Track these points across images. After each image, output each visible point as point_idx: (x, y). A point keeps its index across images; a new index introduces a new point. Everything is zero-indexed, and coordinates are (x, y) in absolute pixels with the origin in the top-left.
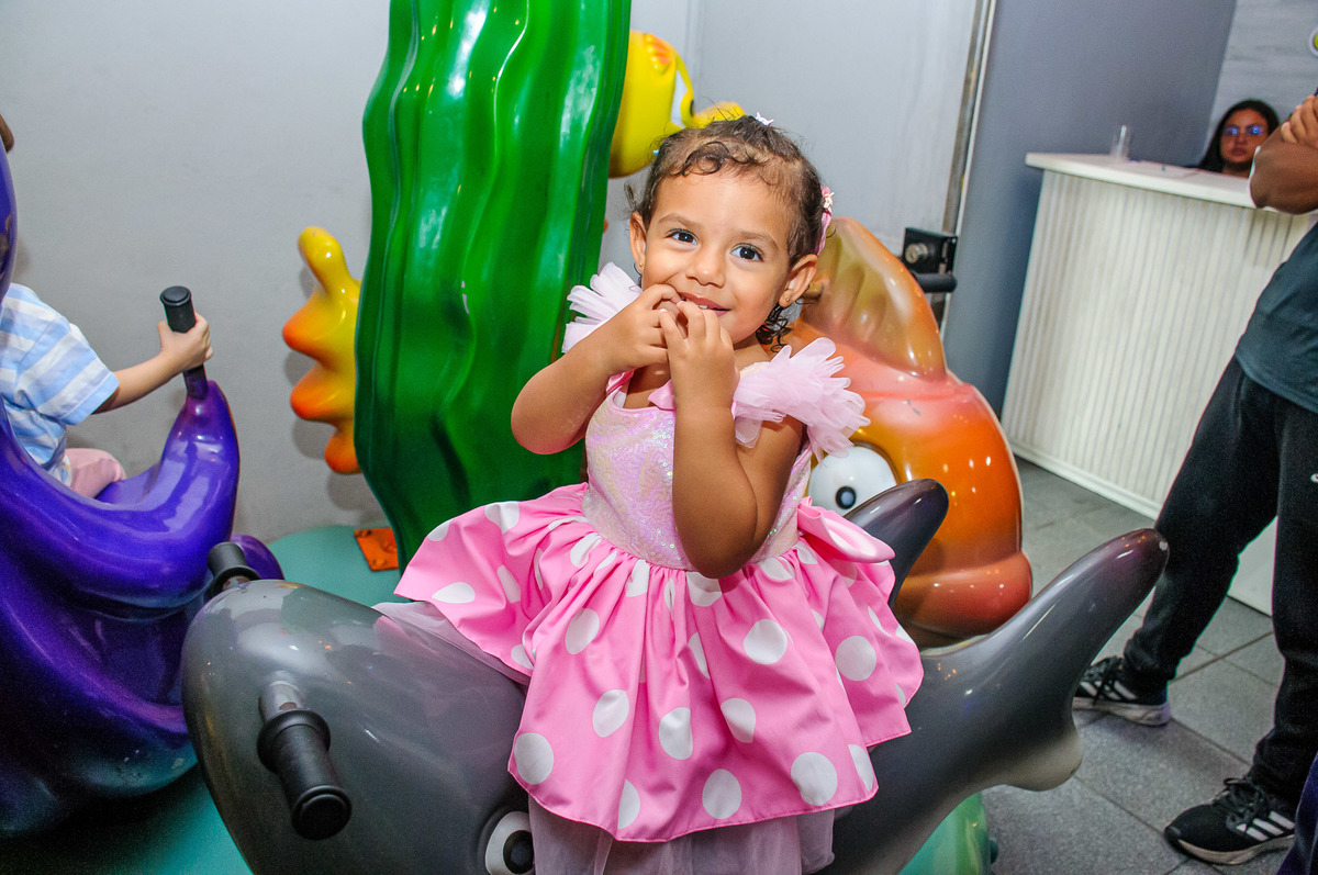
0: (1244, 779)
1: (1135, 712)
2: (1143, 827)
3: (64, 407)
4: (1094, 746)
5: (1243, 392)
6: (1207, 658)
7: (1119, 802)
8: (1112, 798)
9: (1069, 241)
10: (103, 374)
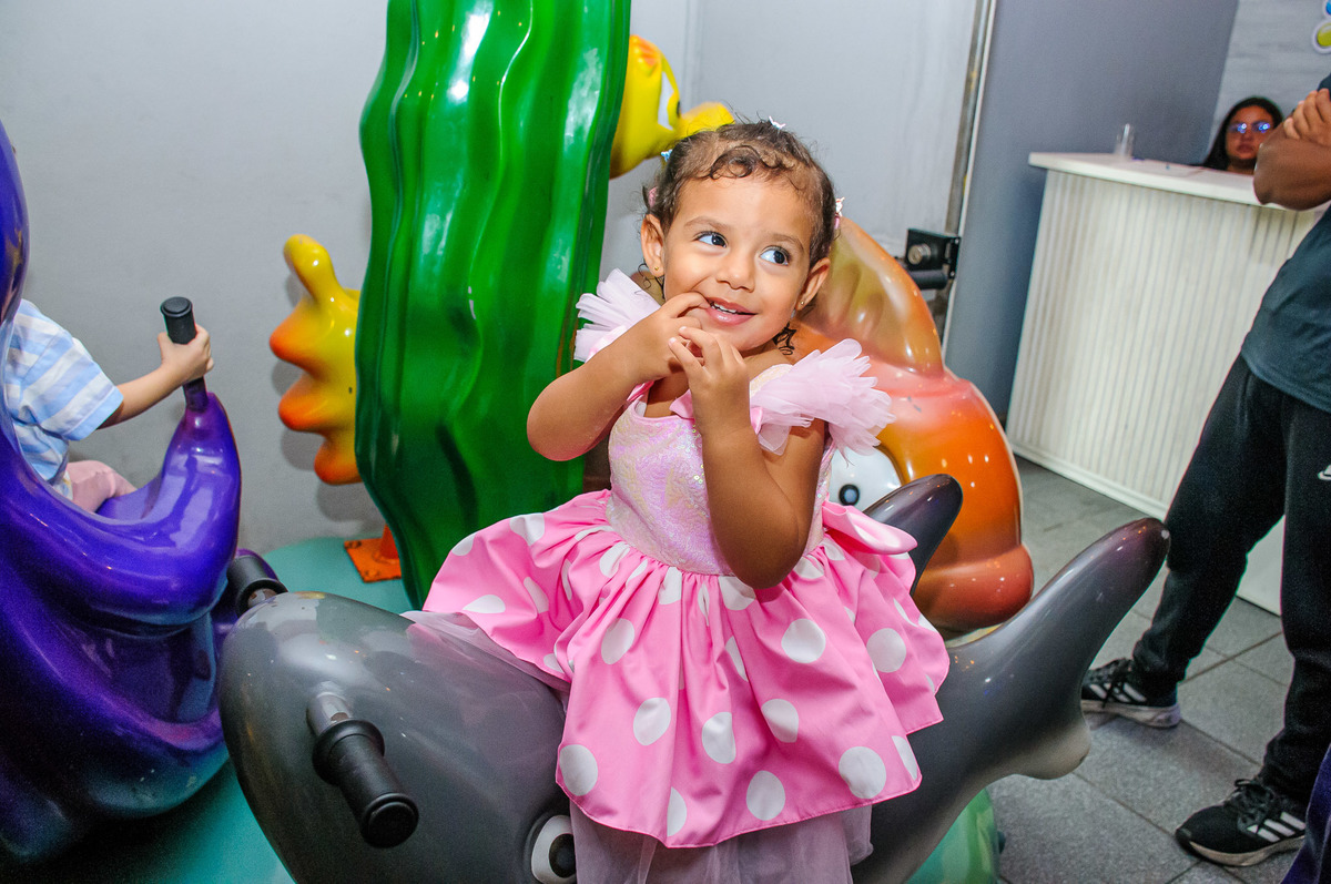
0: (1255, 779)
1: (1145, 714)
2: (1154, 829)
3: (69, 422)
4: (1104, 749)
5: (1248, 390)
6: (1217, 659)
7: (1130, 804)
8: (1123, 800)
9: (1073, 242)
10: (108, 389)
